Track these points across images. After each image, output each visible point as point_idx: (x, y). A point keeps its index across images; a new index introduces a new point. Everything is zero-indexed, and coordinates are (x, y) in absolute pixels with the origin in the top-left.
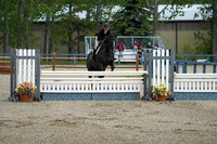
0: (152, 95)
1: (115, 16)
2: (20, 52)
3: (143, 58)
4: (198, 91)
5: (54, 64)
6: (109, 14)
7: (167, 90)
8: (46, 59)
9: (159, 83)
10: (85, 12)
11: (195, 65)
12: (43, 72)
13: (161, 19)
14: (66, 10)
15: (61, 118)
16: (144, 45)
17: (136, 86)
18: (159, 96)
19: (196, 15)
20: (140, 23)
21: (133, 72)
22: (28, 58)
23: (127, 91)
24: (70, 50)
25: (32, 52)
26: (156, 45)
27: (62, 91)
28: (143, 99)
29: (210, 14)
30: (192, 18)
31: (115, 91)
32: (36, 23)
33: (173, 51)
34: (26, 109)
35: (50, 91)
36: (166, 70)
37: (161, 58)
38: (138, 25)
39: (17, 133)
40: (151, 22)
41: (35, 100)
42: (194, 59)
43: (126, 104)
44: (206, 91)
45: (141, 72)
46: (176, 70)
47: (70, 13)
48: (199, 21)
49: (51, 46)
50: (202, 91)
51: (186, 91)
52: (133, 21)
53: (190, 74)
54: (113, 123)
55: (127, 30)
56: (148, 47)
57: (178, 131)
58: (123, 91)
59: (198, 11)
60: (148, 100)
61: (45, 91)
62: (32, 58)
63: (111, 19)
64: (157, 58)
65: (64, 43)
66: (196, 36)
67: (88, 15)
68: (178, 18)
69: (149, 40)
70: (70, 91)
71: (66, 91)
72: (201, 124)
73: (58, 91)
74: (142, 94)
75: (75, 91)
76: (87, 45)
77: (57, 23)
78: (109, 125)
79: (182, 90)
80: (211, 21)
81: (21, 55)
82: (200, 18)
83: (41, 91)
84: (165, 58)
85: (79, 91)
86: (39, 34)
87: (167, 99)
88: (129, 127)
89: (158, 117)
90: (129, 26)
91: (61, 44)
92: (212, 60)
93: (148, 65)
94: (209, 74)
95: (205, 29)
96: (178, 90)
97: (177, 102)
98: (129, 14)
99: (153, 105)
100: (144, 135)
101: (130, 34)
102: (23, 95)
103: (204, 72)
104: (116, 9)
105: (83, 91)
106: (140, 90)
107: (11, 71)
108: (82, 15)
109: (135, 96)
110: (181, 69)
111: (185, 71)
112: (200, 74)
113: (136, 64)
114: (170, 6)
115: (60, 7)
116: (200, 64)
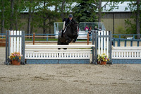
0: (98, 61)
1: (73, 9)
2: (12, 33)
3: (92, 37)
4: (127, 58)
5: (34, 40)
6: (70, 7)
7: (107, 57)
8: (29, 37)
9: (102, 53)
10: (54, 7)
11: (126, 41)
12: (27, 46)
13: (104, 11)
14: (42, 5)
15: (38, 76)
16: (93, 28)
17: (87, 55)
18: (102, 61)
19: (126, 9)
20: (90, 14)
21: (85, 45)
22: (17, 36)
23: (81, 58)
24: (44, 31)
25: (19, 33)
26: (100, 28)
27: (39, 58)
28: (92, 63)
29: (135, 8)
30: (123, 11)
31: (73, 58)
32: (22, 13)
33: (111, 32)
34: (16, 70)
35: (31, 58)
36: (107, 44)
37: (103, 36)
38: (88, 15)
39: (10, 85)
40: (97, 13)
41: (22, 64)
42: (125, 37)
43: (81, 66)
44: (133, 58)
45: (91, 45)
46: (113, 44)
47: (44, 7)
48: (129, 12)
49: (32, 28)
50: (130, 58)
51: (120, 58)
52: (85, 12)
53: (122, 47)
54: (72, 79)
55: (81, 18)
56: (95, 29)
57: (115, 84)
58: (78, 58)
59: (127, 6)
60: (95, 64)
61: (28, 58)
62: (19, 36)
63: (71, 11)
64: (101, 37)
65: (40, 26)
66: (126, 22)
67: (56, 9)
68: (114, 10)
69: (96, 25)
70: (45, 58)
71: (42, 58)
72: (129, 80)
73: (37, 58)
74: (91, 60)
75: (47, 58)
76: (55, 28)
77: (36, 13)
78: (70, 80)
79: (117, 58)
80: (136, 12)
81: (12, 34)
82: (129, 10)
83: (26, 58)
84: (106, 36)
85: (50, 58)
86: (24, 21)
87: (108, 63)
88: (83, 82)
89: (101, 75)
90: (83, 15)
91: (39, 27)
92: (136, 37)
93: (95, 41)
94: (135, 47)
95: (132, 17)
96: (114, 58)
97: (114, 66)
98: (83, 8)
99: (98, 67)
100: (92, 86)
101: (83, 21)
102: (13, 61)
103: (131, 46)
104: (74, 4)
105: (53, 58)
106: (90, 57)
107: (6, 45)
108: (52, 8)
109: (86, 61)
110: (116, 44)
111: (119, 45)
112: (129, 47)
113: (87, 41)
114: (109, 3)
115: (38, 3)
116: (129, 40)
